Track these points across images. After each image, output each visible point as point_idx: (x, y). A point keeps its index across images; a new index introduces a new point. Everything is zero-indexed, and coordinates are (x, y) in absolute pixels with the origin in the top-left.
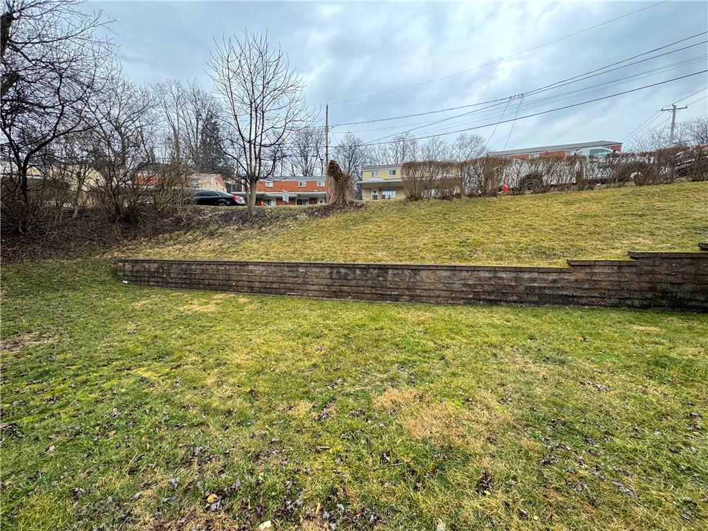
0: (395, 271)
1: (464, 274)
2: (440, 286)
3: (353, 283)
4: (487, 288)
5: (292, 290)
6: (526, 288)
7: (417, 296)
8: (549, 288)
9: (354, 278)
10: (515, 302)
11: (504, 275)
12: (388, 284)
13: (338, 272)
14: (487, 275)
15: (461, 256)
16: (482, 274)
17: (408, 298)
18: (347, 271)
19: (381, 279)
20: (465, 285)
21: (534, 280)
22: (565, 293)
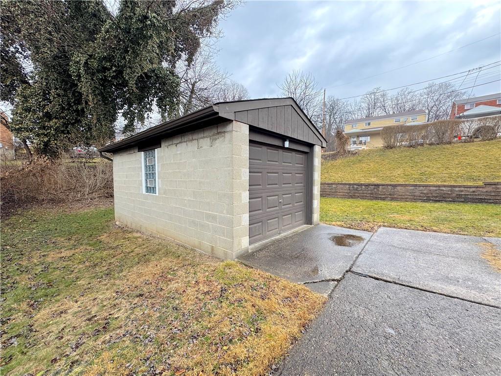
0: (383, 187)
1: (422, 188)
2: (408, 194)
3: (361, 192)
4: (434, 194)
5: (329, 195)
6: (457, 195)
7: (395, 198)
8: (470, 195)
9: (361, 190)
10: (451, 201)
11: (444, 189)
12: (379, 193)
13: (353, 187)
14: (435, 188)
15: (421, 180)
16: (431, 188)
17: (390, 199)
18: (358, 186)
19: (376, 190)
20: (422, 193)
21: (462, 191)
22: (479, 197)
